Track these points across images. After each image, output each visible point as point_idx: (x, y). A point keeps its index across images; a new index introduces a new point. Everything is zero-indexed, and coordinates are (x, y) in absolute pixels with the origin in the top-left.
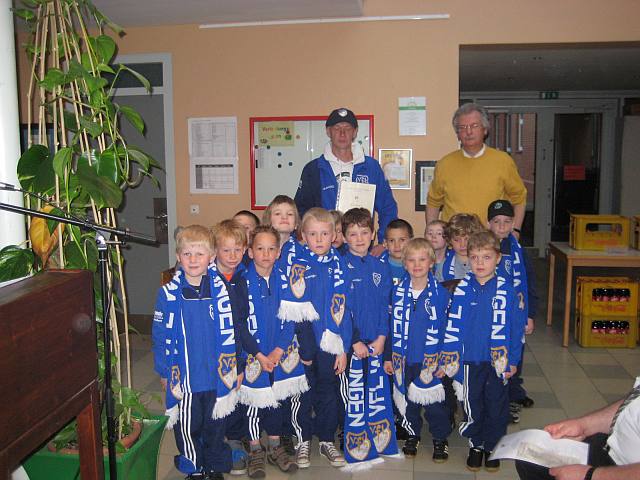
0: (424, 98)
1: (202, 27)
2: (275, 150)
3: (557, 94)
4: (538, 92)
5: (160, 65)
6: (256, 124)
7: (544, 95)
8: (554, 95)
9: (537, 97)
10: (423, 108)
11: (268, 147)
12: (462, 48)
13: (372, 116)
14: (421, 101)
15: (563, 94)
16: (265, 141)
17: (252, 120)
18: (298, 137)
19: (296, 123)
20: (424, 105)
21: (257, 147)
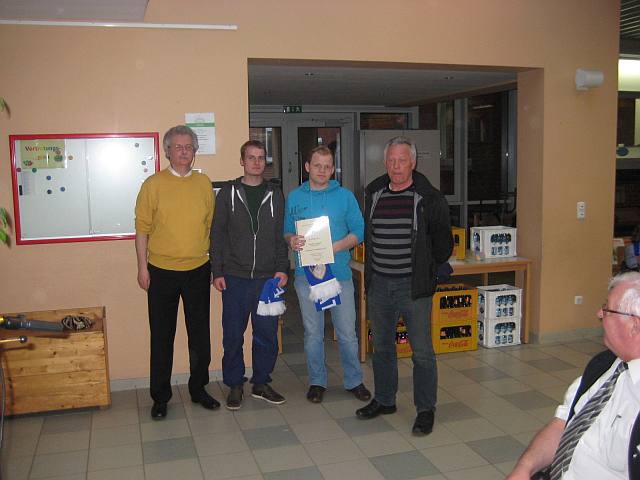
0: (212, 115)
2: (42, 173)
3: (301, 108)
4: (282, 106)
6: (17, 143)
7: (288, 109)
8: (298, 109)
9: (281, 111)
10: (212, 125)
11: (34, 170)
12: (250, 61)
13: (158, 134)
14: (210, 118)
15: (304, 108)
16: (30, 163)
17: (12, 138)
18: (70, 158)
19: (67, 141)
20: (213, 121)
21: (19, 170)
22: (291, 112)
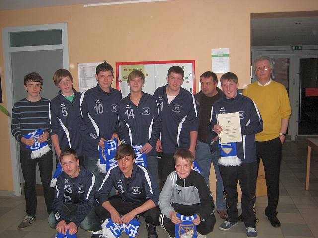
0: (228, 49)
1: (85, 6)
3: (301, 47)
4: (290, 46)
5: (60, 31)
6: (120, 67)
7: (294, 48)
8: (300, 48)
9: (290, 49)
10: (227, 55)
13: (195, 61)
14: (226, 51)
15: (304, 47)
16: (126, 78)
17: (118, 65)
18: (147, 75)
19: (145, 66)
20: (228, 53)
21: (121, 81)
22: (295, 49)
